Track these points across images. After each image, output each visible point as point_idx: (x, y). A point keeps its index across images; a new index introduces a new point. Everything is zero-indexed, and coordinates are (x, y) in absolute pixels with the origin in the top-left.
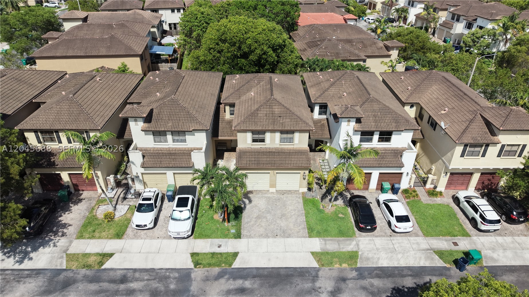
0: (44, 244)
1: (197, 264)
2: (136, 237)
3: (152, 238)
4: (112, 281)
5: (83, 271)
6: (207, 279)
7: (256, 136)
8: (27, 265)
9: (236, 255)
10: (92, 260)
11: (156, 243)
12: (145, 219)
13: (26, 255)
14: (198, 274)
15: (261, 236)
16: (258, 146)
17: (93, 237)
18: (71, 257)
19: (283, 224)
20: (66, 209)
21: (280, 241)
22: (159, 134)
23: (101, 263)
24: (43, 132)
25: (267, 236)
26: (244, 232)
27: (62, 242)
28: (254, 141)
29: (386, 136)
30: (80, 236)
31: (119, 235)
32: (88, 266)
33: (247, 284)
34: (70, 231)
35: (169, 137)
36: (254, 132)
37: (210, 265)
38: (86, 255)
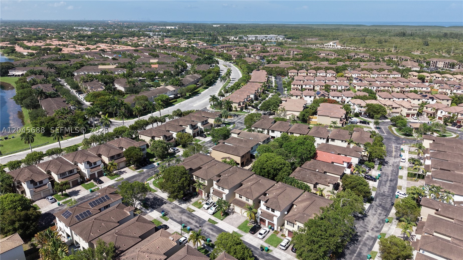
0: (185, 203)
1: (208, 221)
2: (202, 210)
3: (205, 212)
4: (192, 216)
5: (188, 212)
6: (208, 224)
7: (240, 196)
8: (180, 206)
9: (218, 223)
10: (191, 210)
11: (205, 213)
12: (206, 206)
13: (181, 204)
14: (207, 222)
15: (227, 222)
16: (240, 199)
17: (194, 206)
18: (188, 208)
19: (234, 222)
20: (194, 198)
21: (230, 225)
22: (219, 187)
23: (192, 212)
24: (197, 177)
25: (228, 223)
26: (224, 220)
27: (188, 204)
28: (240, 197)
29: (273, 210)
30: (192, 205)
31: (199, 208)
32: (190, 211)
33: (214, 229)
34: (192, 203)
35: (221, 188)
36: (240, 195)
37: (211, 222)
38: (191, 209)
